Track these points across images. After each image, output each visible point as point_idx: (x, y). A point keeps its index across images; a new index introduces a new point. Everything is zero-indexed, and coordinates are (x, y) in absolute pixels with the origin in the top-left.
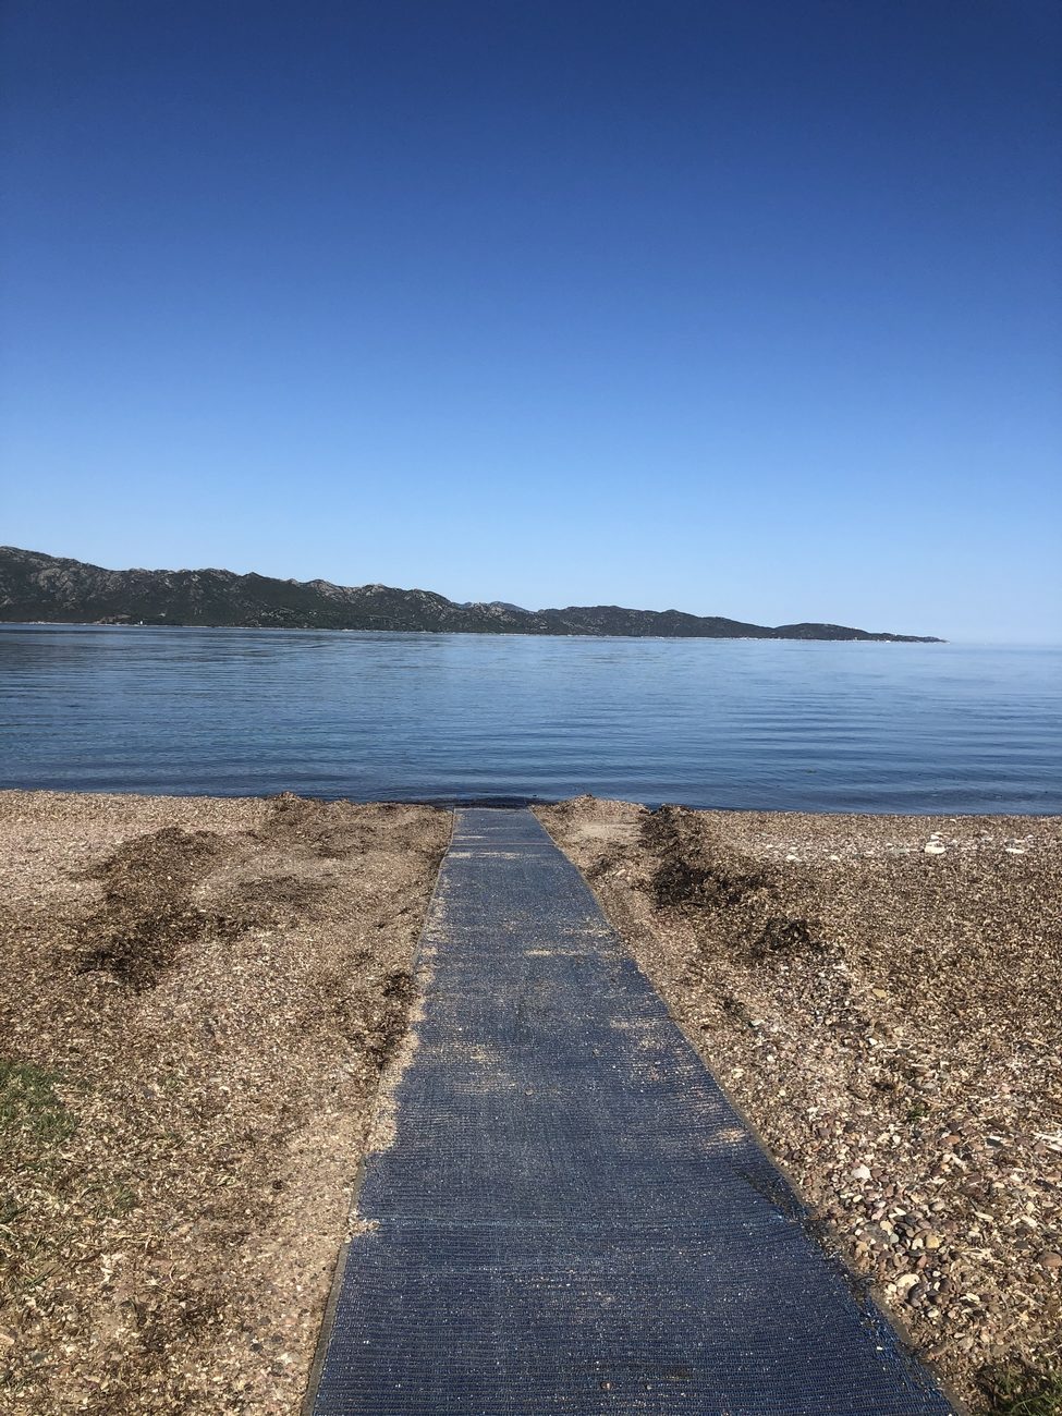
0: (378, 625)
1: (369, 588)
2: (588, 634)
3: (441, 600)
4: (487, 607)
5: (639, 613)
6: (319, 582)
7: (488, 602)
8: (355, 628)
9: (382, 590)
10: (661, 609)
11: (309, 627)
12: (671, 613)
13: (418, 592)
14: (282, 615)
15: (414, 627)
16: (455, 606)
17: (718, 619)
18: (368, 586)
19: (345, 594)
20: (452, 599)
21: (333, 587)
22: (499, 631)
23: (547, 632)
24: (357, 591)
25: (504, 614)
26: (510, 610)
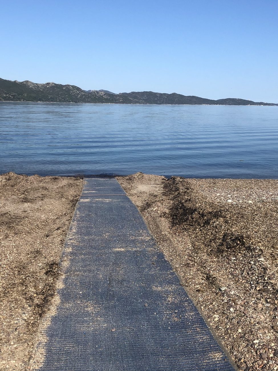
0: (52, 100)
1: (48, 84)
2: (140, 103)
3: (78, 89)
4: (97, 92)
5: (161, 94)
6: (27, 81)
7: (98, 90)
8: (43, 101)
9: (53, 85)
10: (170, 93)
11: (23, 101)
12: (174, 94)
13: (69, 85)
14: (12, 96)
15: (67, 100)
16: (84, 91)
17: (193, 97)
18: (48, 83)
19: (38, 87)
20: (83, 89)
21: (33, 84)
22: (103, 102)
23: (123, 103)
24: (43, 85)
25: (104, 95)
26: (107, 93)
